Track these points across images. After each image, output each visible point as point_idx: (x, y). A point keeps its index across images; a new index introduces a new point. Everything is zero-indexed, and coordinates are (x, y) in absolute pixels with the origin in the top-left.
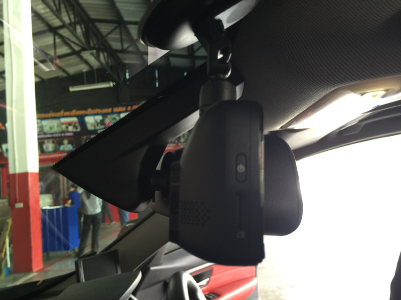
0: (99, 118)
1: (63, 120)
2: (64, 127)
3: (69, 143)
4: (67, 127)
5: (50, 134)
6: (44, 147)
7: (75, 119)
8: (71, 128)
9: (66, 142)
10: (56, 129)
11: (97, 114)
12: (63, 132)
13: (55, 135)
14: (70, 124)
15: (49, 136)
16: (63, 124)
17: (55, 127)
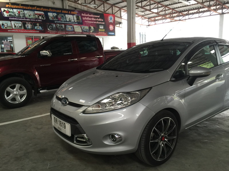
0: (55, 14)
1: (36, 12)
2: (37, 16)
3: (39, 26)
4: (39, 17)
5: (29, 19)
6: (26, 26)
7: (43, 13)
8: (40, 18)
9: (38, 24)
10: (32, 17)
11: (54, 12)
12: (36, 19)
13: (32, 20)
14: (40, 15)
16: (36, 15)
17: (32, 15)
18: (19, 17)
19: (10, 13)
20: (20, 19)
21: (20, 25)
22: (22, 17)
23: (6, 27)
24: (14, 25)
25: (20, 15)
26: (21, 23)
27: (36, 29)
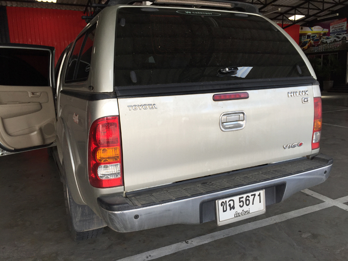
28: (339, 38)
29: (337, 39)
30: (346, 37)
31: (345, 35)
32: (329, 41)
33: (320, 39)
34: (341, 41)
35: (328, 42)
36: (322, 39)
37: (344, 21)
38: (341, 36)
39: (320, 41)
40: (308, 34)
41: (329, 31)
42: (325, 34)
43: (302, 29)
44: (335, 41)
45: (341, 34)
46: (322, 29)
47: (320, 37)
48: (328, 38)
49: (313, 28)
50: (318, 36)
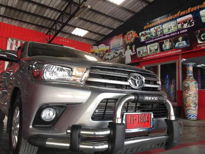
1: (179, 20)
2: (179, 26)
3: (183, 40)
6: (163, 46)
7: (190, 16)
8: (185, 26)
9: (180, 39)
12: (178, 31)
13: (171, 35)
15: (167, 36)
16: (179, 24)
17: (173, 27)
18: (156, 36)
19: (147, 36)
20: (157, 39)
21: (156, 47)
22: (159, 36)
23: (141, 55)
24: (150, 49)
25: (158, 33)
26: (157, 45)
27: (176, 47)
28: (117, 53)
29: (116, 55)
30: (122, 51)
31: (121, 51)
32: (109, 57)
33: (104, 56)
34: (119, 56)
35: (109, 59)
36: (105, 56)
37: (121, 37)
38: (118, 52)
39: (104, 58)
40: (96, 52)
41: (110, 48)
42: (107, 51)
43: (92, 48)
44: (114, 57)
45: (118, 50)
46: (105, 46)
47: (104, 54)
48: (109, 55)
49: (99, 47)
50: (102, 53)
